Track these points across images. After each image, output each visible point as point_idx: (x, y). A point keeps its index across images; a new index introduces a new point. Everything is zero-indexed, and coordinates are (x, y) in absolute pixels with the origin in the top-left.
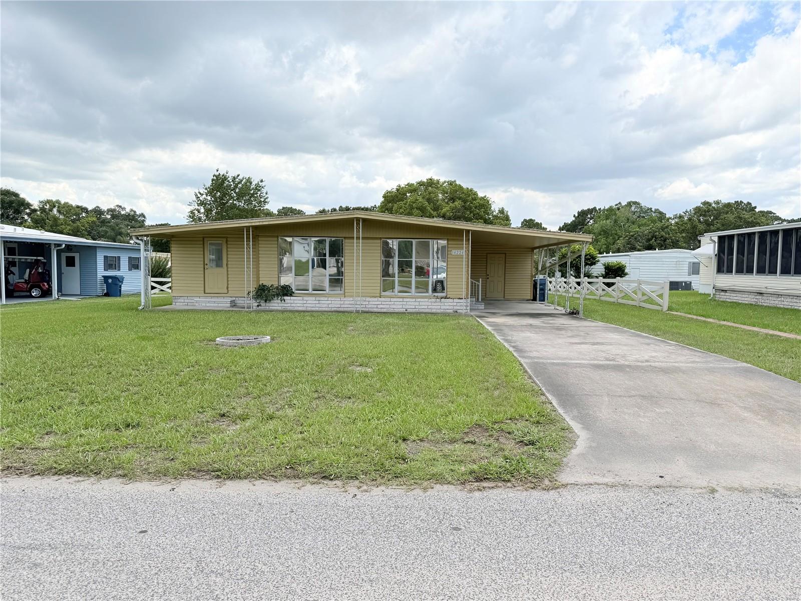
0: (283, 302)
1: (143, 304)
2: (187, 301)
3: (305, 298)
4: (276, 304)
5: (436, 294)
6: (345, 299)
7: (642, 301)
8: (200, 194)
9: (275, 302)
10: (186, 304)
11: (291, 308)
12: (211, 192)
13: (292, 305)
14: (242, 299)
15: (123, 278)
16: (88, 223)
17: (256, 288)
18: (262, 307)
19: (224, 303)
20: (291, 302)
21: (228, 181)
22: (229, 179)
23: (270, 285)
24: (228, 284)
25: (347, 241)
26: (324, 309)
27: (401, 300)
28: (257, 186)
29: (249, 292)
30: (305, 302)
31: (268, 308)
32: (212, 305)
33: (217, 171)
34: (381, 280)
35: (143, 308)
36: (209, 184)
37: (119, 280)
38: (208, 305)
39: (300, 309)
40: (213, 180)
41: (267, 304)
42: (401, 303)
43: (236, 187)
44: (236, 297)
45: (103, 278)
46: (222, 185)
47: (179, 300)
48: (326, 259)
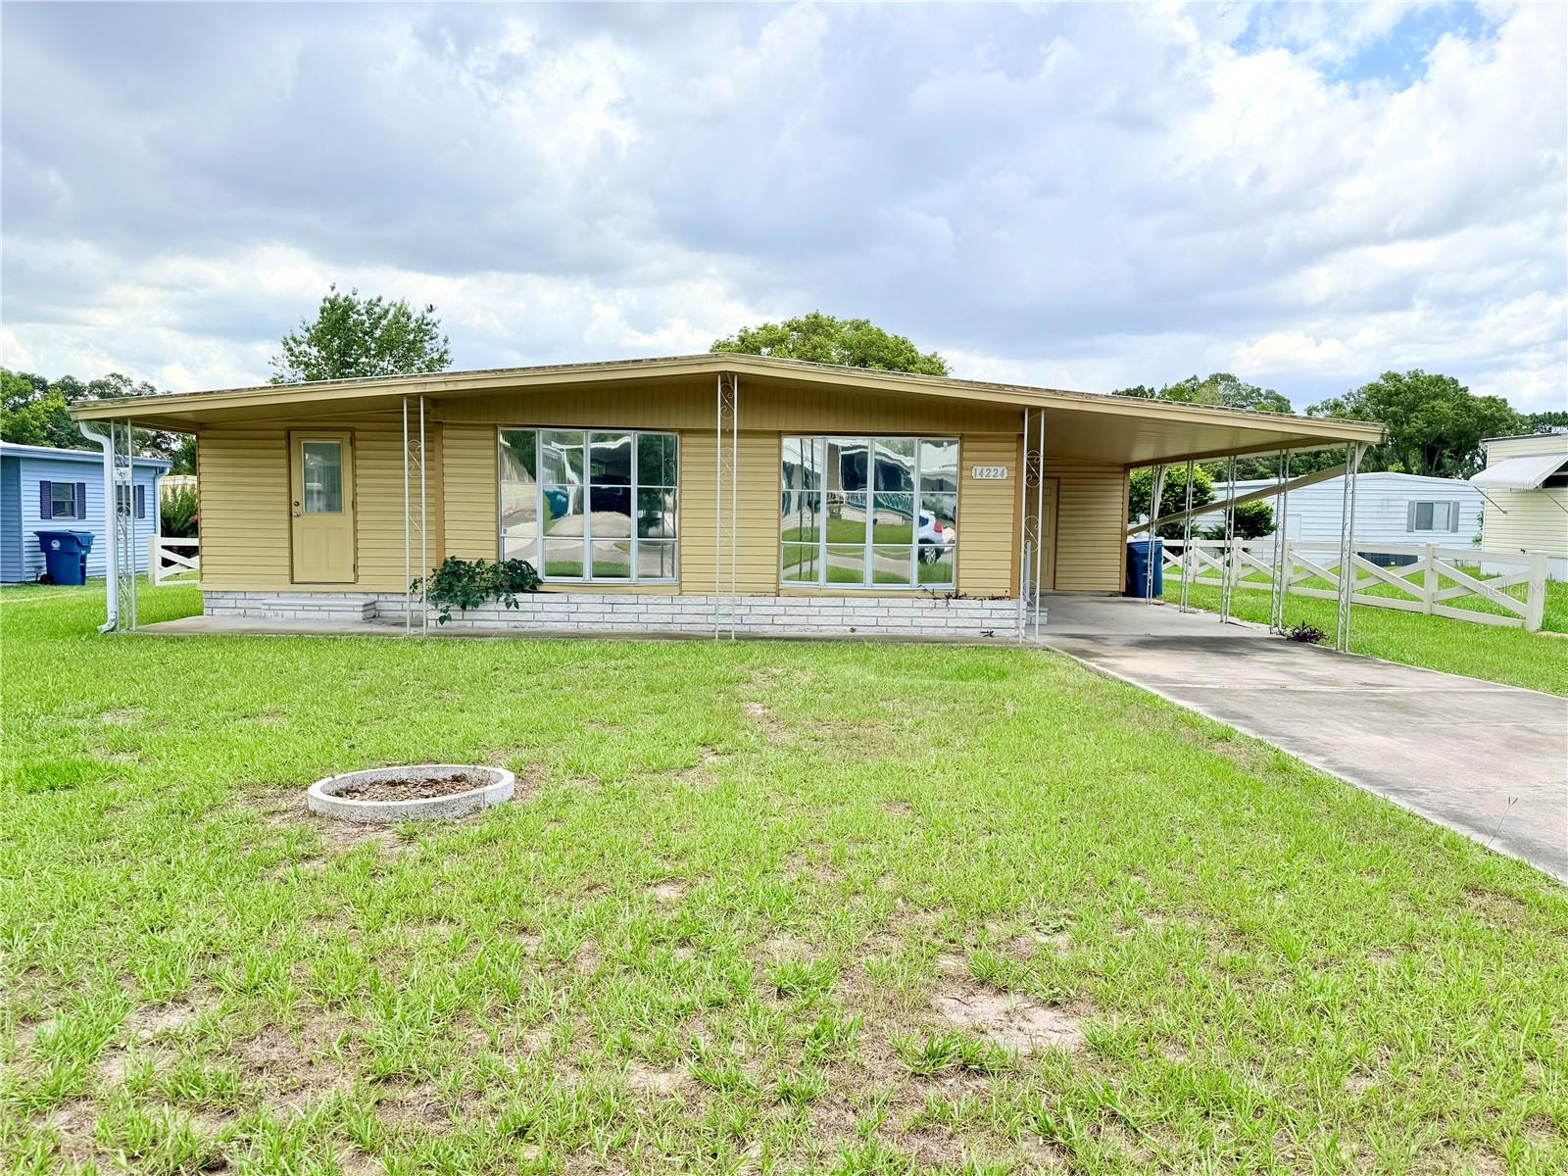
0: (513, 607)
1: (111, 616)
2: (244, 604)
3: (574, 599)
4: (492, 615)
5: (929, 586)
6: (685, 601)
7: (1441, 603)
8: (294, 340)
9: (491, 607)
10: (242, 611)
11: (533, 624)
12: (319, 338)
13: (538, 616)
14: (394, 598)
15: (90, 538)
16: (46, 411)
17: (434, 570)
18: (454, 624)
19: (344, 612)
20: (534, 610)
21: (358, 313)
22: (358, 307)
23: (475, 562)
24: (356, 558)
25: (687, 440)
26: (627, 628)
27: (839, 601)
28: (422, 323)
29: (415, 582)
30: (573, 608)
31: (469, 624)
32: (312, 615)
33: (333, 288)
34: (779, 547)
35: (112, 630)
36: (314, 318)
37: (79, 544)
38: (300, 615)
39: (561, 627)
40: (323, 310)
41: (467, 615)
42: (839, 611)
43: (375, 325)
44: (378, 594)
45: (38, 539)
46: (344, 321)
47: (222, 603)
48: (630, 489)
